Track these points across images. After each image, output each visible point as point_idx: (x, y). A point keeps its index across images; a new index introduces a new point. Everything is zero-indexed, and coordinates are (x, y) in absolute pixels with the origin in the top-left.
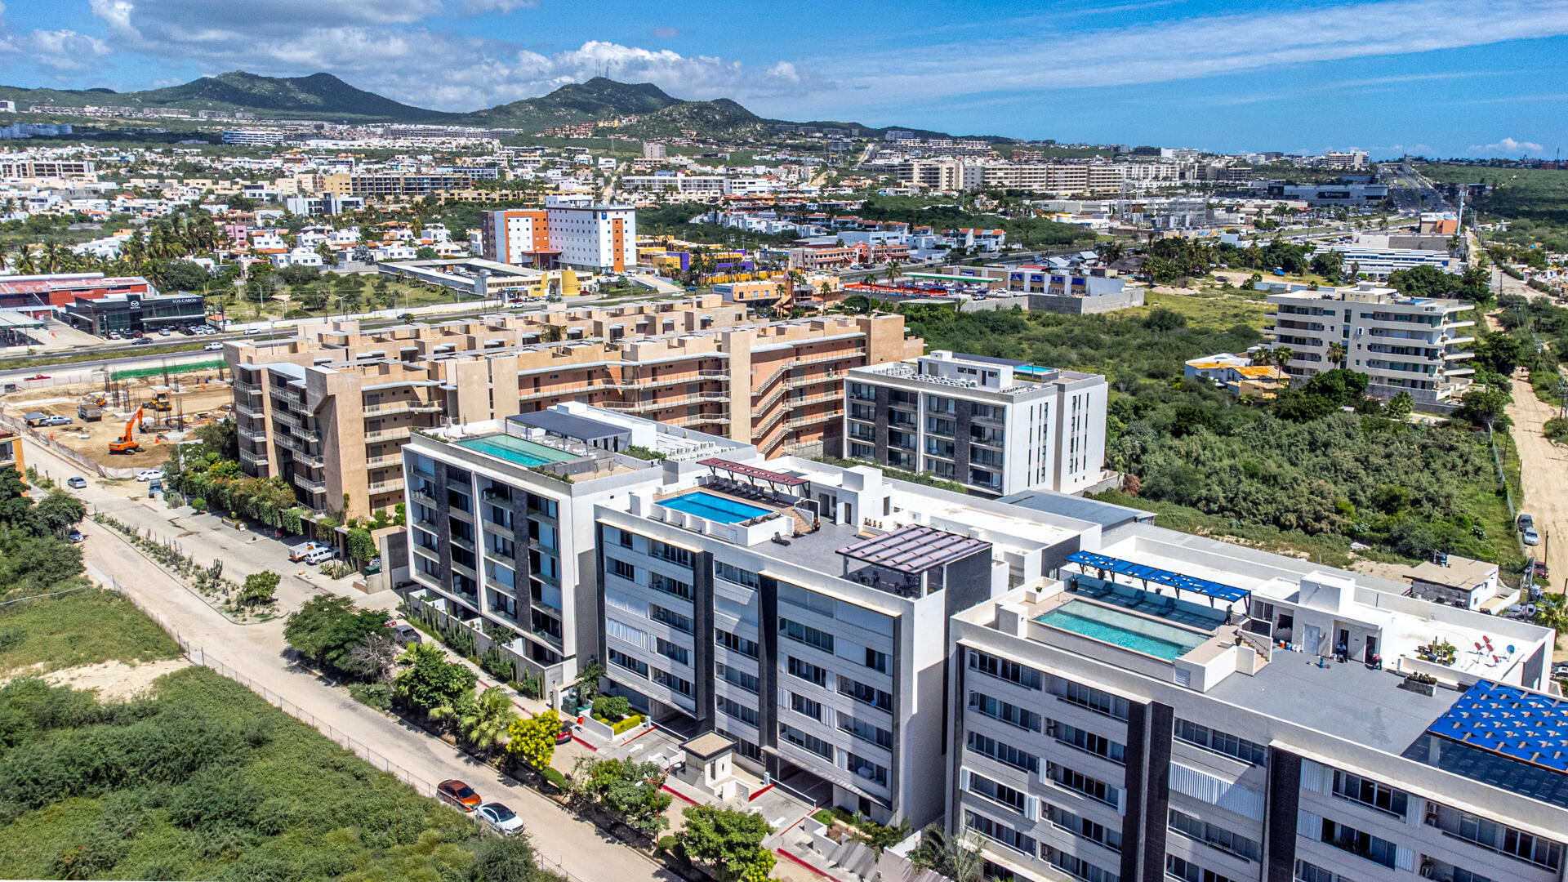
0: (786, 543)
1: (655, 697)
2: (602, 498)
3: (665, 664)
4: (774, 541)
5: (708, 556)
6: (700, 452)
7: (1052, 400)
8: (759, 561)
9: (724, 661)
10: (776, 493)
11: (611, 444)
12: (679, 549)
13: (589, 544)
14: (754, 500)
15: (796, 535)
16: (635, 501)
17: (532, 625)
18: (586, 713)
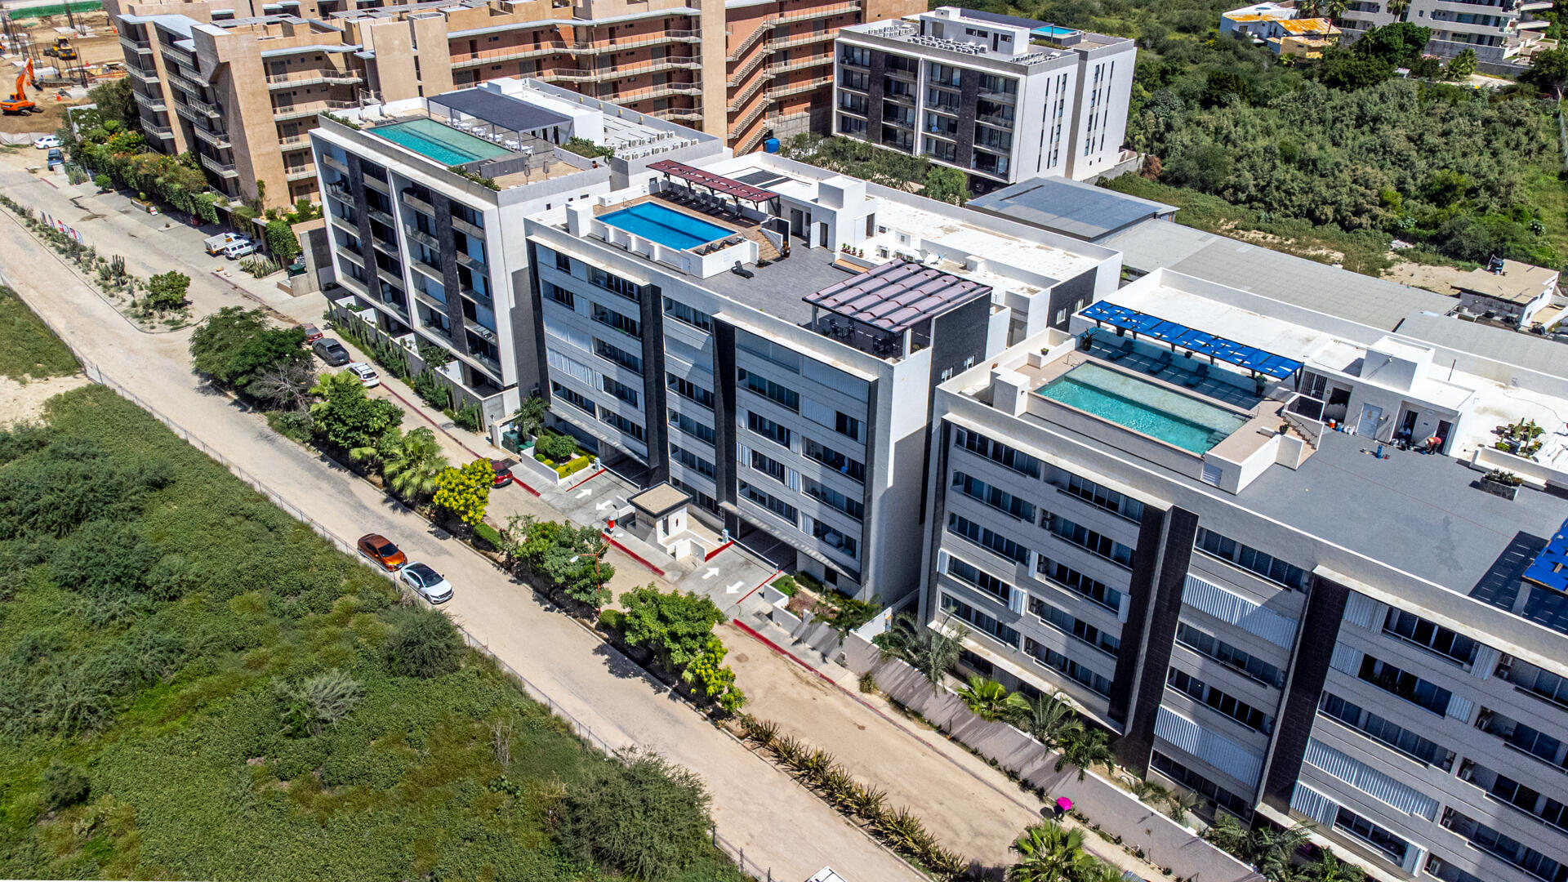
0: (748, 275)
1: (604, 438)
2: (534, 209)
3: (614, 405)
4: (734, 272)
5: (655, 291)
6: (657, 145)
7: (1072, 70)
8: (716, 304)
9: (678, 409)
10: (740, 208)
11: (550, 134)
12: (624, 281)
13: (523, 263)
14: (713, 215)
15: (762, 264)
16: (572, 215)
17: (468, 347)
18: (528, 452)
